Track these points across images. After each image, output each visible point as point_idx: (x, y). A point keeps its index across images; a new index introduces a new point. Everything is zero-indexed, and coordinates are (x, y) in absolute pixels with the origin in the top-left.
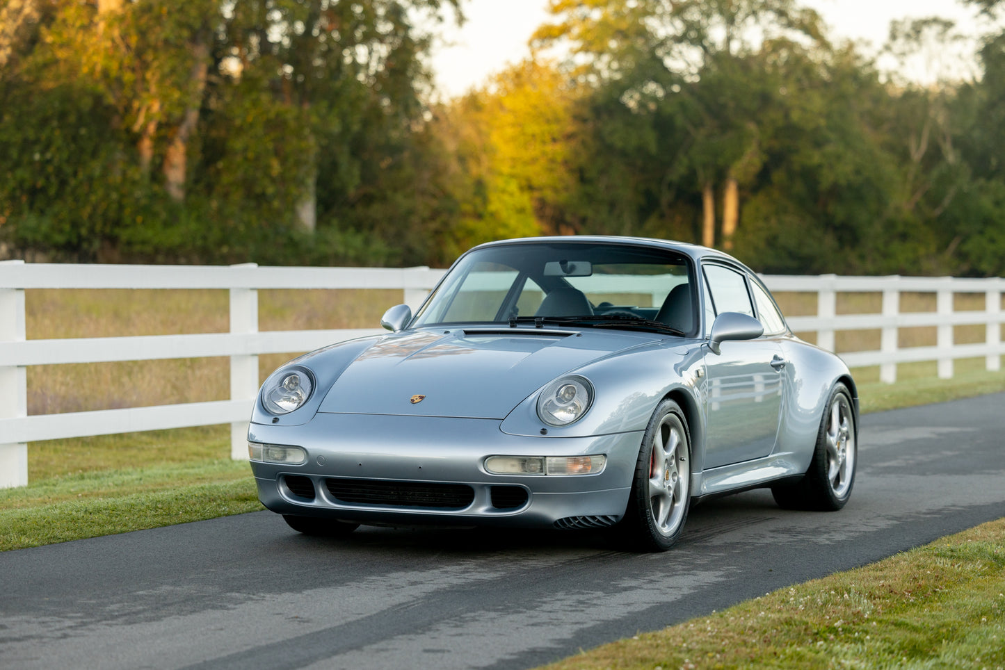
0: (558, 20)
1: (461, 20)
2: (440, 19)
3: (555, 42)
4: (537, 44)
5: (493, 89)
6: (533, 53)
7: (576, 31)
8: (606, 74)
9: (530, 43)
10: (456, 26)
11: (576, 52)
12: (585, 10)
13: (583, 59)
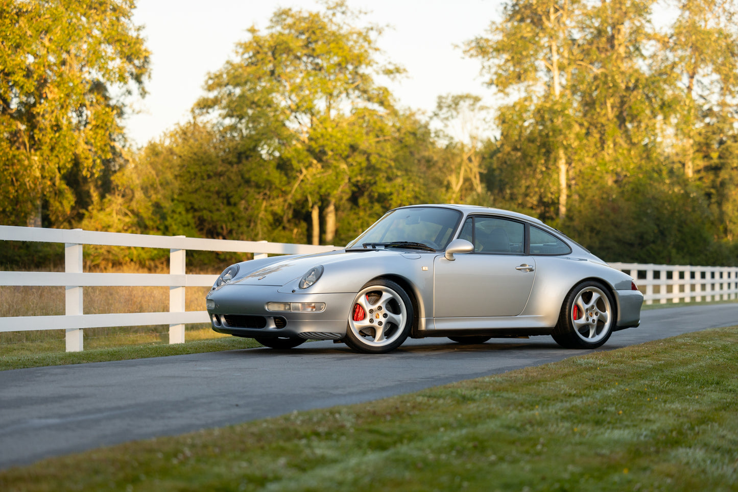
0: (212, 95)
1: (143, 93)
2: (129, 92)
3: (210, 110)
4: (197, 111)
5: (167, 143)
6: (194, 118)
7: (224, 102)
8: (245, 132)
9: (193, 111)
10: (140, 97)
11: (224, 117)
12: (230, 87)
13: (228, 122)
